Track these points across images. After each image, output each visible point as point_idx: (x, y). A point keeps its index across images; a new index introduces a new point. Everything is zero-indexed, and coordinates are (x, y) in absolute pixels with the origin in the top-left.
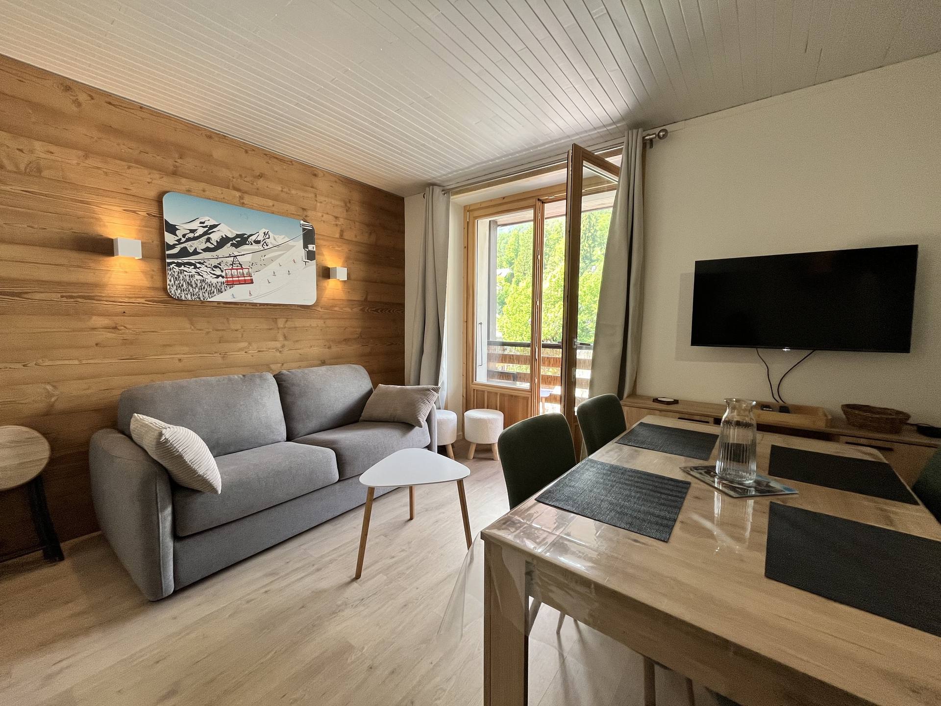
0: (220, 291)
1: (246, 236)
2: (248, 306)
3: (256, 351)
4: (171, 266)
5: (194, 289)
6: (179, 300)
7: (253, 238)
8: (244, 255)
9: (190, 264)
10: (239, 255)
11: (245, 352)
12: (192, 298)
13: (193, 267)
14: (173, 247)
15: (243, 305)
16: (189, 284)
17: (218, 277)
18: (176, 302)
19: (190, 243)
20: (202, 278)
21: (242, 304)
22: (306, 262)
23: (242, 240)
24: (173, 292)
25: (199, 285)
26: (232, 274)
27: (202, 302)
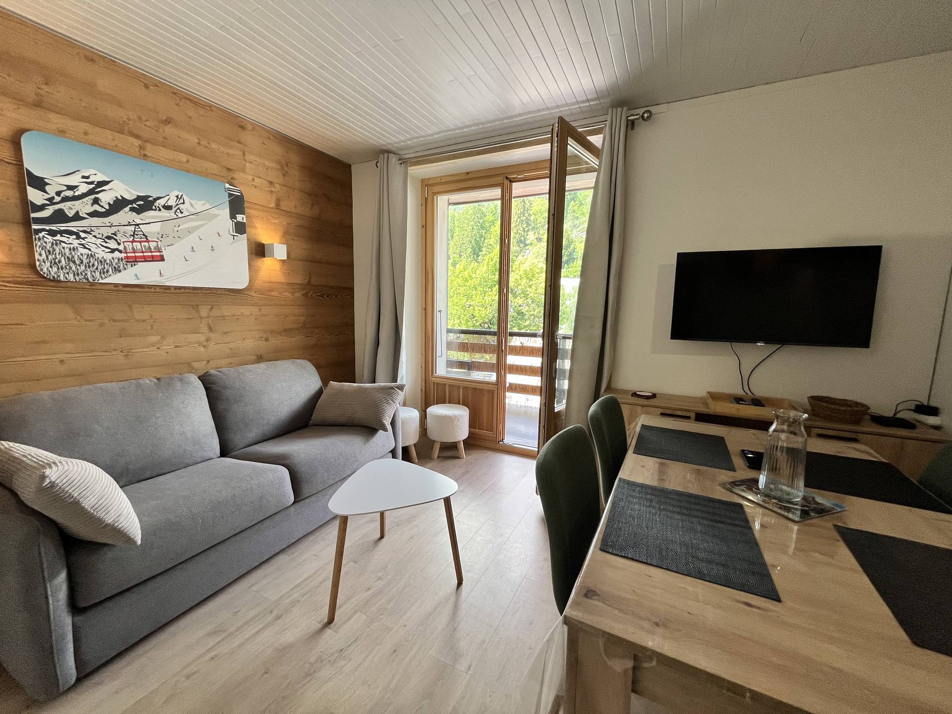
0: (117, 270)
1: (151, 199)
2: (158, 290)
3: (173, 347)
4: (41, 235)
5: (78, 267)
6: (56, 281)
7: (161, 202)
8: (149, 223)
9: (71, 233)
10: (143, 224)
11: (158, 349)
12: (76, 280)
13: (74, 237)
14: (42, 208)
15: (151, 288)
16: (70, 260)
17: (113, 251)
18: (53, 284)
19: (69, 204)
20: (90, 253)
21: (149, 287)
22: (234, 236)
23: (145, 204)
24: (45, 270)
25: (85, 261)
26: (133, 248)
27: (92, 284)
